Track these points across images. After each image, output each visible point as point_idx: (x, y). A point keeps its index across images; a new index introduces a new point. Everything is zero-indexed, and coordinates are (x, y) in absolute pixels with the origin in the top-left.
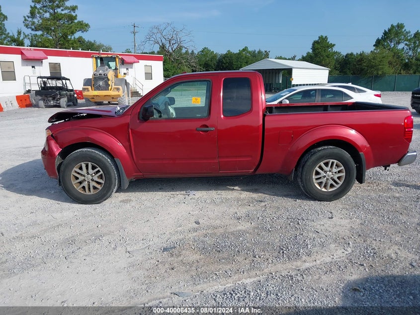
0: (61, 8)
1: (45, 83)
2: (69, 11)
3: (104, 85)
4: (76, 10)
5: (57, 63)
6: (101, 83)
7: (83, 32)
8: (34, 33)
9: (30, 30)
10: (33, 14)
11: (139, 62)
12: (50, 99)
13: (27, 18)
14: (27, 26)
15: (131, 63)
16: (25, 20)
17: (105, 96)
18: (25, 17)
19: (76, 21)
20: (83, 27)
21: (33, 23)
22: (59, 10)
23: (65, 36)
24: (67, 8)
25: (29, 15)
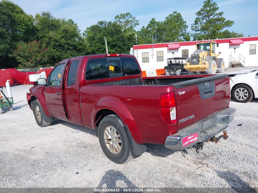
0: (213, 15)
1: (171, 62)
2: (218, 16)
3: (197, 61)
4: (222, 14)
5: (186, 50)
6: (195, 60)
7: (229, 27)
8: (196, 32)
9: (194, 31)
10: (196, 22)
11: (243, 43)
12: (171, 70)
13: (193, 25)
14: (193, 29)
15: (239, 44)
16: (192, 26)
17: (197, 68)
18: (192, 25)
19: (225, 21)
20: (229, 23)
21: (196, 27)
22: (211, 17)
23: (214, 32)
24: (217, 14)
25: (194, 23)
